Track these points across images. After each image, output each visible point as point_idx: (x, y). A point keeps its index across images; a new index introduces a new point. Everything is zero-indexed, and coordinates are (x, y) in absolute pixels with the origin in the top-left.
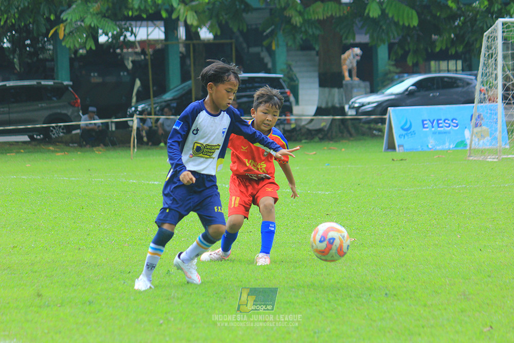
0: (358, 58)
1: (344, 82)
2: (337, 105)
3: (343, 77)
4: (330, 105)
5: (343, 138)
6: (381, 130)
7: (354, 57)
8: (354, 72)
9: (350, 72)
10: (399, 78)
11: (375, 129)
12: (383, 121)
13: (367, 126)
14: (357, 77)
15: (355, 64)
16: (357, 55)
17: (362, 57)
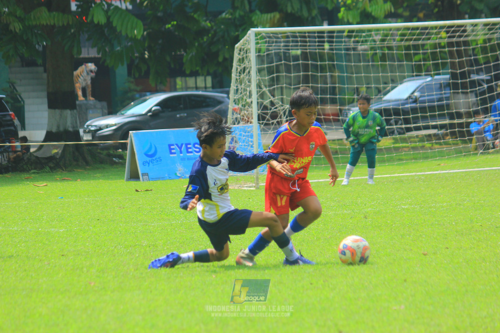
0: (93, 75)
1: (77, 102)
2: (71, 129)
3: (76, 97)
4: (62, 129)
5: (78, 166)
6: (122, 157)
7: (88, 74)
8: (89, 91)
9: (84, 90)
10: (141, 96)
11: (115, 156)
12: (124, 147)
13: (105, 152)
14: (92, 96)
15: (89, 82)
16: (91, 71)
17: (96, 73)
